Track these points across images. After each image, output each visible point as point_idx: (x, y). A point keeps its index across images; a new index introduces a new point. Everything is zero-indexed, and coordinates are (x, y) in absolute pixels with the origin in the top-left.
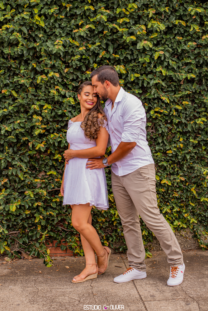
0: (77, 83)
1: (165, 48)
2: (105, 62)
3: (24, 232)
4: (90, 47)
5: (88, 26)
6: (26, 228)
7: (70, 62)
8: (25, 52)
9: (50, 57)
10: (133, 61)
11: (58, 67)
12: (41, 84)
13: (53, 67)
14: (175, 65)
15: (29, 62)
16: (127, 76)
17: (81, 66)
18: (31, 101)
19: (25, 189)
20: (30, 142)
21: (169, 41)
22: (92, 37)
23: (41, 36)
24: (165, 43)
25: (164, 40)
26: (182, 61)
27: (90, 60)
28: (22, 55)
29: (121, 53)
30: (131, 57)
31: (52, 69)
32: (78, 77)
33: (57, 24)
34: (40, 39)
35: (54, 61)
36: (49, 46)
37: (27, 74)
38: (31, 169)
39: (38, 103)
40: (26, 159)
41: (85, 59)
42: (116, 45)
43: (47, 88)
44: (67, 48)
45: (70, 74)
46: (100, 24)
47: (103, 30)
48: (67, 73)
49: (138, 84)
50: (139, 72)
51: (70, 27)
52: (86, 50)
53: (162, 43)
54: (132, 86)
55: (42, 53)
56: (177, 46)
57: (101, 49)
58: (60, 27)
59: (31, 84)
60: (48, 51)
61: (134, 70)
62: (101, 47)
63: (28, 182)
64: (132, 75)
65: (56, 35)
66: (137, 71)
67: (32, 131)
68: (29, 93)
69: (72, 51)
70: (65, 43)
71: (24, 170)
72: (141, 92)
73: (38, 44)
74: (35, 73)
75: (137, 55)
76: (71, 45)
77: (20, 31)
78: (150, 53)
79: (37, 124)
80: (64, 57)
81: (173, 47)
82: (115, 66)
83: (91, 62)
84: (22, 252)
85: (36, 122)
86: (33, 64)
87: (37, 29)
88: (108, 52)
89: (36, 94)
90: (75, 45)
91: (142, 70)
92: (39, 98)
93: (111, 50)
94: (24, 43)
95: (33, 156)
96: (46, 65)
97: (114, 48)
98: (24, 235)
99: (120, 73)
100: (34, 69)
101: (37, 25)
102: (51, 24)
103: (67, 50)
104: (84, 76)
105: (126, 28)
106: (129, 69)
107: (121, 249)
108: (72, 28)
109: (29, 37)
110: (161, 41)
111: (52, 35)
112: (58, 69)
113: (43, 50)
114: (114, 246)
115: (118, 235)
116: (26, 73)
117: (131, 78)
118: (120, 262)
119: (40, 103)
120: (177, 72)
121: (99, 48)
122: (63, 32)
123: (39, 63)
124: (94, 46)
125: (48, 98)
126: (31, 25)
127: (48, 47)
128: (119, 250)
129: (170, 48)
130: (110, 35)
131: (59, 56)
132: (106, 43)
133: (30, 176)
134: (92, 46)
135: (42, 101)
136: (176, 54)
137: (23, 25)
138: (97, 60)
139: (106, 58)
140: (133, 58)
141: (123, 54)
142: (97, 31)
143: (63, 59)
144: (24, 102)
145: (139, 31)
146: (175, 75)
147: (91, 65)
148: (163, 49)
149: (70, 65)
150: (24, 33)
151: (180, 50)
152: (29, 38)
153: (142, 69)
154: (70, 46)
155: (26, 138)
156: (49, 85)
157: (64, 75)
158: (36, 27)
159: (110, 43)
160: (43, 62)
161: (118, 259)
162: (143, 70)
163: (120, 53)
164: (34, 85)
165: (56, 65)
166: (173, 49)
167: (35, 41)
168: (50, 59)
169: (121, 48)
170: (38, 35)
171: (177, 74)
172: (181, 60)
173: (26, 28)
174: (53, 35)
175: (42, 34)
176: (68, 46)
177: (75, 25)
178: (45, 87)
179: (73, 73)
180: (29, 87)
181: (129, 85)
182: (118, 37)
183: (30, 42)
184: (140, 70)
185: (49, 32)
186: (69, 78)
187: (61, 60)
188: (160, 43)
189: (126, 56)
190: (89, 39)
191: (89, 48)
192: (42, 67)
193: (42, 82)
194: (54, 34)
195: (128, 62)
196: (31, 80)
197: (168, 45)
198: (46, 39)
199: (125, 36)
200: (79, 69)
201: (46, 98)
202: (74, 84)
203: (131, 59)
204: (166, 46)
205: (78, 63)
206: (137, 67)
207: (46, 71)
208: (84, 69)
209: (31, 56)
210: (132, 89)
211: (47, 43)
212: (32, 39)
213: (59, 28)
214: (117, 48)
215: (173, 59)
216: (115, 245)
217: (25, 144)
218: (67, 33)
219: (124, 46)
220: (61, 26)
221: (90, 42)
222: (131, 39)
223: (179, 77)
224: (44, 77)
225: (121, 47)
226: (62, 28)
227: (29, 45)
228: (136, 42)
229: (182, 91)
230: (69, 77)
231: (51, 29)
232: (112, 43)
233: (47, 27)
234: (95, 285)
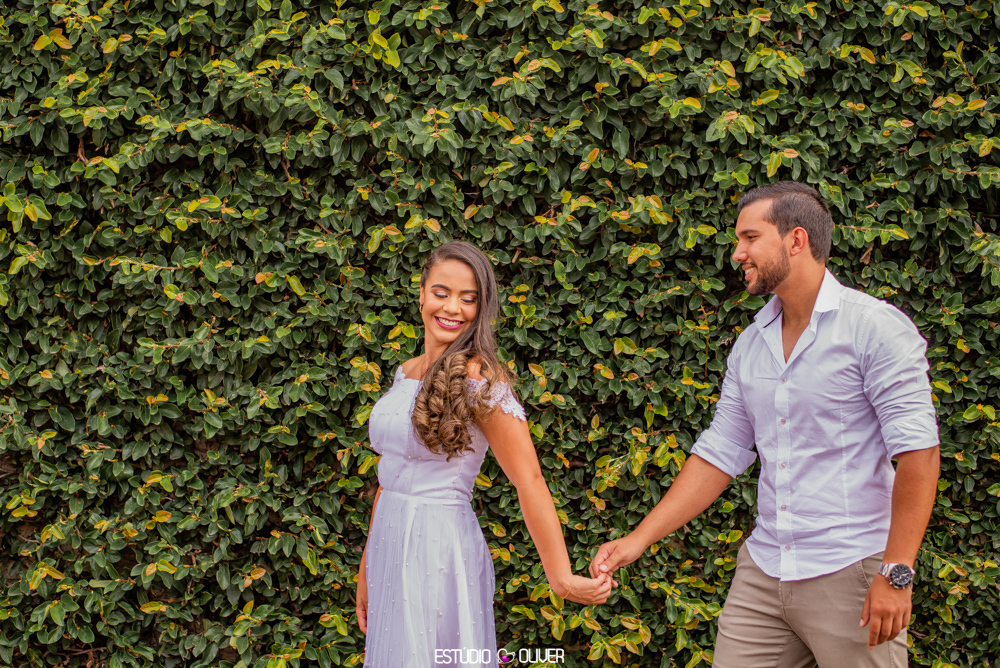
0: (507, 256)
1: (804, 139)
2: (602, 187)
4: (549, 135)
5: (535, 65)
7: (483, 184)
8: (335, 151)
9: (417, 168)
10: (697, 184)
11: (443, 199)
12: (384, 255)
13: (426, 200)
14: (839, 198)
15: (349, 182)
16: (675, 234)
17: (521, 197)
18: (353, 311)
19: (323, 606)
20: (343, 447)
21: (821, 117)
22: (559, 105)
23: (389, 98)
24: (804, 125)
25: (804, 114)
26: (866, 184)
27: (550, 178)
28: (328, 161)
29: (657, 158)
30: (691, 169)
31: (423, 208)
32: (509, 235)
33: (445, 61)
34: (387, 108)
35: (429, 182)
36: (415, 132)
37: (341, 224)
38: (350, 541)
39: (370, 319)
40: (330, 505)
41: (534, 175)
42: (638, 133)
43: (405, 271)
44: (473, 139)
45: (485, 225)
46: (585, 61)
47: (595, 80)
48: (472, 219)
49: (712, 261)
50: (715, 220)
51: (486, 70)
52: (538, 147)
53: (796, 125)
54: (692, 267)
55: (391, 153)
56: (847, 132)
57: (586, 142)
58: (453, 71)
59: (356, 255)
60: (410, 149)
61: (700, 212)
62: (587, 136)
63: (335, 582)
64: (692, 229)
65: (439, 95)
66: (708, 216)
67: (351, 413)
68: (346, 285)
69: (490, 149)
70: (467, 123)
71: (317, 540)
72: (720, 287)
73: (377, 125)
74: (369, 218)
75: (710, 161)
76: (486, 127)
77: (319, 83)
78: (753, 158)
79: (367, 388)
80: (466, 167)
81: (833, 136)
82: (631, 200)
83: (556, 184)
85: (363, 382)
86: (360, 191)
87: (377, 75)
88: (611, 152)
89: (368, 288)
90: (501, 130)
91: (726, 215)
92: (379, 303)
93: (621, 145)
94: (334, 122)
95: (357, 496)
96: (403, 194)
97: (632, 139)
99: (647, 222)
100: (363, 206)
101: (378, 64)
102: (423, 62)
103: (472, 146)
104: (528, 230)
105: (672, 72)
106: (682, 209)
108: (492, 73)
109: (351, 103)
110: (792, 115)
111: (425, 95)
112: (443, 207)
113: (392, 144)
116: (337, 221)
117: (685, 239)
119: (378, 318)
120: (847, 221)
121: (582, 140)
122: (464, 88)
123: (384, 187)
124: (563, 131)
125: (407, 303)
126: (359, 63)
127: (410, 133)
129: (823, 139)
130: (620, 97)
131: (447, 163)
132: (604, 122)
133: (344, 562)
134: (556, 133)
135: (385, 311)
136: (846, 162)
137: (332, 64)
138: (574, 178)
139: (603, 174)
140: (695, 174)
141: (661, 160)
142: (574, 83)
143: (462, 174)
144: (330, 313)
145: (715, 83)
146: (841, 232)
147: (553, 197)
148: (798, 141)
149: (485, 194)
150: (335, 89)
151: (856, 149)
152: (352, 106)
153: (725, 211)
154: (483, 132)
155: (331, 435)
156: (411, 261)
157: (465, 228)
158: (375, 70)
159: (618, 123)
160: (392, 184)
162: (730, 215)
163: (652, 157)
164: (365, 260)
165: (437, 194)
166: (834, 145)
167: (371, 116)
168: (418, 175)
169: (659, 142)
170: (382, 95)
171: (847, 229)
172: (861, 182)
173: (342, 72)
174: (430, 96)
175: (395, 90)
176: (477, 131)
177: (501, 64)
178: (400, 268)
179: (493, 222)
180: (344, 265)
181: (681, 266)
182: (646, 104)
183: (354, 119)
184: (721, 213)
185: (416, 86)
186: (480, 239)
187: (453, 176)
188: (791, 125)
189: (673, 167)
190: (550, 110)
191: (546, 137)
192: (387, 199)
193: (388, 251)
194: (434, 93)
195: (678, 186)
196: (352, 244)
197: (815, 130)
198: (406, 108)
199: (667, 99)
200: (514, 208)
201: (400, 303)
202: (495, 257)
203: (689, 176)
204: (809, 133)
205: (510, 188)
206: (710, 202)
207: (401, 214)
208: (530, 209)
209: (355, 163)
210: (689, 279)
211: (408, 122)
212: (360, 110)
213: (451, 73)
214: (643, 140)
215: (835, 178)
217: (327, 454)
218: (476, 89)
219: (667, 134)
220: (457, 68)
221: (553, 121)
222: (688, 108)
223: (853, 236)
224: (391, 231)
225: (657, 138)
226: (460, 75)
227: (349, 127)
228: (703, 120)
229: (866, 286)
230: (480, 234)
231: (423, 76)
232: (625, 124)
233: (410, 70)
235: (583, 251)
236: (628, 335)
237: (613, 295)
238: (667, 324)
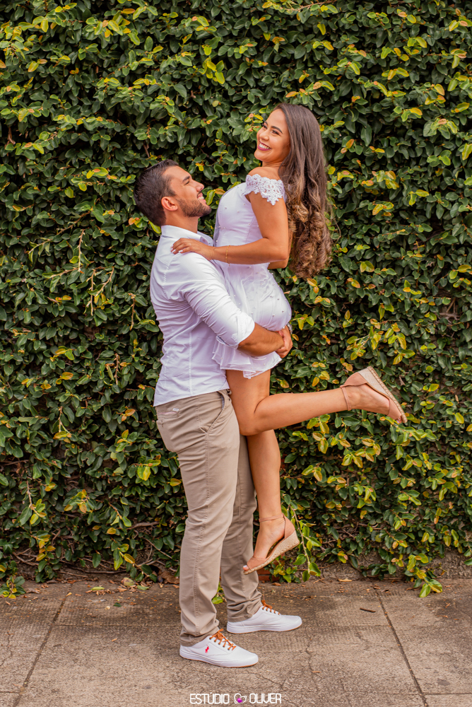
2: (354, 164)
3: (166, 525)
5: (318, 85)
6: (171, 516)
8: (180, 138)
9: (234, 151)
10: (414, 163)
13: (240, 171)
15: (189, 159)
16: (400, 195)
22: (326, 109)
23: (215, 103)
28: (175, 145)
29: (389, 145)
30: (411, 153)
31: (237, 176)
33: (252, 80)
34: (214, 110)
35: (242, 160)
36: (234, 127)
42: (377, 128)
46: (344, 81)
47: (351, 94)
49: (423, 212)
50: (426, 187)
51: (280, 86)
54: (410, 216)
55: (218, 140)
57: (344, 135)
58: (257, 87)
60: (230, 138)
61: (417, 181)
62: (344, 131)
64: (412, 192)
65: (249, 103)
66: (422, 183)
72: (429, 230)
73: (209, 122)
75: (424, 149)
77: (172, 93)
78: (452, 147)
82: (374, 173)
84: (160, 567)
86: (197, 165)
87: (208, 89)
88: (359, 141)
89: (202, 228)
91: (432, 183)
93: (366, 137)
94: (180, 119)
96: (226, 167)
97: (373, 133)
98: (166, 532)
99: (384, 187)
100: (199, 175)
101: (209, 81)
102: (238, 80)
105: (400, 90)
106: (405, 179)
107: (374, 572)
108: (284, 88)
109: (190, 106)
111: (239, 102)
113: (219, 134)
114: (359, 563)
115: (368, 540)
117: (409, 199)
118: (373, 600)
121: (341, 133)
122: (265, 97)
123: (212, 162)
124: (331, 128)
126: (197, 80)
127: (230, 127)
128: (370, 574)
130: (366, 106)
132: (356, 122)
134: (326, 129)
137: (177, 81)
138: (336, 158)
139: (355, 155)
140: (413, 156)
141: (392, 147)
142: (337, 95)
145: (429, 98)
150: (180, 97)
152: (191, 108)
153: (432, 180)
158: (207, 85)
159: (364, 122)
160: (219, 161)
161: (368, 593)
162: (435, 183)
163: (385, 145)
165: (248, 167)
167: (203, 116)
168: (235, 155)
169: (390, 135)
170: (211, 101)
173: (185, 86)
174: (243, 103)
175: (219, 99)
177: (289, 82)
181: (403, 215)
182: (383, 110)
183: (192, 117)
184: (429, 182)
185: (233, 96)
189: (400, 152)
190: (320, 113)
192: (216, 171)
194: (245, 101)
195: (402, 164)
198: (227, 111)
199: (399, 108)
203: (410, 157)
206: (423, 175)
207: (225, 180)
209: (193, 146)
210: (409, 224)
211: (228, 120)
212: (196, 111)
213: (256, 88)
214: (379, 134)
216: (362, 561)
218: (272, 98)
219: (396, 130)
220: (260, 84)
221: (322, 120)
222: (412, 114)
224: (220, 192)
225: (388, 132)
226: (263, 89)
227: (190, 122)
228: (420, 122)
231: (238, 89)
232: (369, 123)
233: (230, 85)
234: (315, 650)
235: (340, 205)
236: (368, 260)
237: (360, 234)
238: (393, 253)
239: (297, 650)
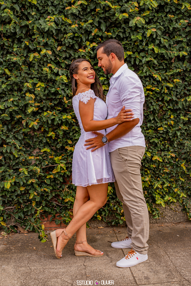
0: (70, 62)
1: (157, 26)
2: (98, 40)
3: (19, 207)
4: (82, 25)
5: (80, 2)
6: (21, 203)
7: (62, 40)
8: (17, 30)
9: (42, 36)
10: (125, 39)
11: (51, 45)
12: (34, 62)
13: (46, 45)
14: (167, 43)
15: (22, 40)
17: (74, 44)
18: (24, 79)
19: (20, 166)
20: (24, 120)
21: (161, 19)
22: (85, 15)
23: (33, 14)
24: (156, 22)
25: (156, 18)
26: (173, 39)
27: (82, 38)
28: (15, 33)
30: (124, 35)
31: (45, 47)
32: (70, 55)
33: (50, 2)
34: (33, 17)
35: (47, 39)
36: (42, 24)
37: (20, 53)
38: (26, 147)
39: (31, 81)
40: (20, 136)
41: (78, 37)
42: (108, 24)
43: (40, 67)
44: (59, 26)
45: (63, 52)
46: (92, 2)
47: (96, 8)
48: (59, 51)
49: (130, 62)
51: (63, 5)
52: (79, 28)
53: (154, 21)
55: (35, 31)
56: (168, 24)
57: (93, 27)
59: (25, 62)
60: (41, 29)
61: (127, 48)
62: (93, 25)
63: (23, 159)
65: (49, 13)
66: (129, 49)
67: (25, 109)
68: (22, 71)
69: (65, 29)
70: (57, 21)
71: (18, 147)
73: (30, 22)
74: (28, 51)
75: (129, 33)
76: (63, 22)
77: (13, 9)
78: (142, 31)
79: (30, 102)
80: (57, 35)
81: (164, 25)
83: (84, 40)
84: (18, 226)
85: (29, 100)
86: (26, 42)
87: (29, 7)
88: (100, 30)
89: (29, 72)
90: (68, 23)
91: (134, 48)
92: (33, 77)
93: (103, 28)
94: (17, 21)
95: (28, 134)
96: (39, 43)
97: (106, 26)
98: (20, 211)
100: (26, 47)
101: (30, 3)
102: (43, 2)
103: (59, 28)
104: (76, 54)
105: (118, 5)
107: (113, 223)
108: (65, 6)
109: (21, 15)
110: (152, 19)
111: (44, 13)
112: (51, 47)
113: (35, 28)
114: (107, 220)
115: (110, 209)
116: (19, 52)
118: (113, 237)
119: (33, 81)
120: (168, 50)
121: (92, 26)
122: (56, 10)
123: (32, 41)
124: (87, 23)
125: (41, 76)
126: (24, 3)
127: (40, 25)
128: (112, 224)
129: (162, 26)
130: (103, 13)
131: (52, 34)
132: (98, 21)
133: (25, 153)
134: (85, 24)
135: (35, 79)
136: (168, 33)
137: (15, 3)
138: (90, 38)
139: (98, 36)
140: (125, 36)
141: (115, 32)
142: (89, 9)
143: (56, 37)
144: (18, 80)
145: (131, 9)
146: (167, 53)
147: (84, 43)
148: (155, 26)
149: (63, 43)
150: (16, 11)
151: (171, 29)
153: (133, 47)
154: (62, 24)
155: (20, 116)
156: (42, 63)
157: (57, 53)
158: (29, 5)
159: (102, 21)
160: (35, 40)
161: (111, 233)
162: (135, 48)
163: (112, 31)
164: (28, 63)
165: (49, 43)
166: (165, 28)
167: (28, 20)
168: (43, 37)
169: (114, 27)
170: (31, 13)
171: (169, 52)
172: (172, 39)
173: (19, 6)
175: (35, 12)
176: (60, 24)
177: (67, 3)
178: (38, 65)
179: (65, 51)
180: (22, 65)
182: (111, 15)
183: (23, 20)
184: (132, 48)
185: (41, 10)
186: (62, 57)
187: (53, 38)
188: (152, 22)
189: (119, 34)
190: (82, 17)
191: (81, 25)
192: (34, 45)
193: (35, 60)
194: (47, 12)
196: (24, 59)
197: (159, 23)
198: (39, 17)
199: (118, 14)
200: (71, 47)
201: (39, 76)
202: (67, 62)
203: (123, 37)
205: (71, 41)
206: (129, 45)
207: (39, 49)
208: (77, 47)
209: (23, 34)
211: (39, 21)
212: (24, 18)
213: (52, 6)
214: (109, 26)
215: (165, 37)
216: (108, 219)
217: (19, 121)
218: (59, 11)
219: (116, 24)
220: (54, 4)
221: (83, 20)
222: (124, 16)
223: (170, 54)
224: (36, 54)
226: (55, 6)
227: (22, 23)
229: (173, 69)
230: (62, 55)
231: (43, 7)
232: (104, 21)
233: (39, 5)
234: (88, 264)
235: (92, 60)
236: (106, 84)
237: (102, 72)
239: (80, 265)
